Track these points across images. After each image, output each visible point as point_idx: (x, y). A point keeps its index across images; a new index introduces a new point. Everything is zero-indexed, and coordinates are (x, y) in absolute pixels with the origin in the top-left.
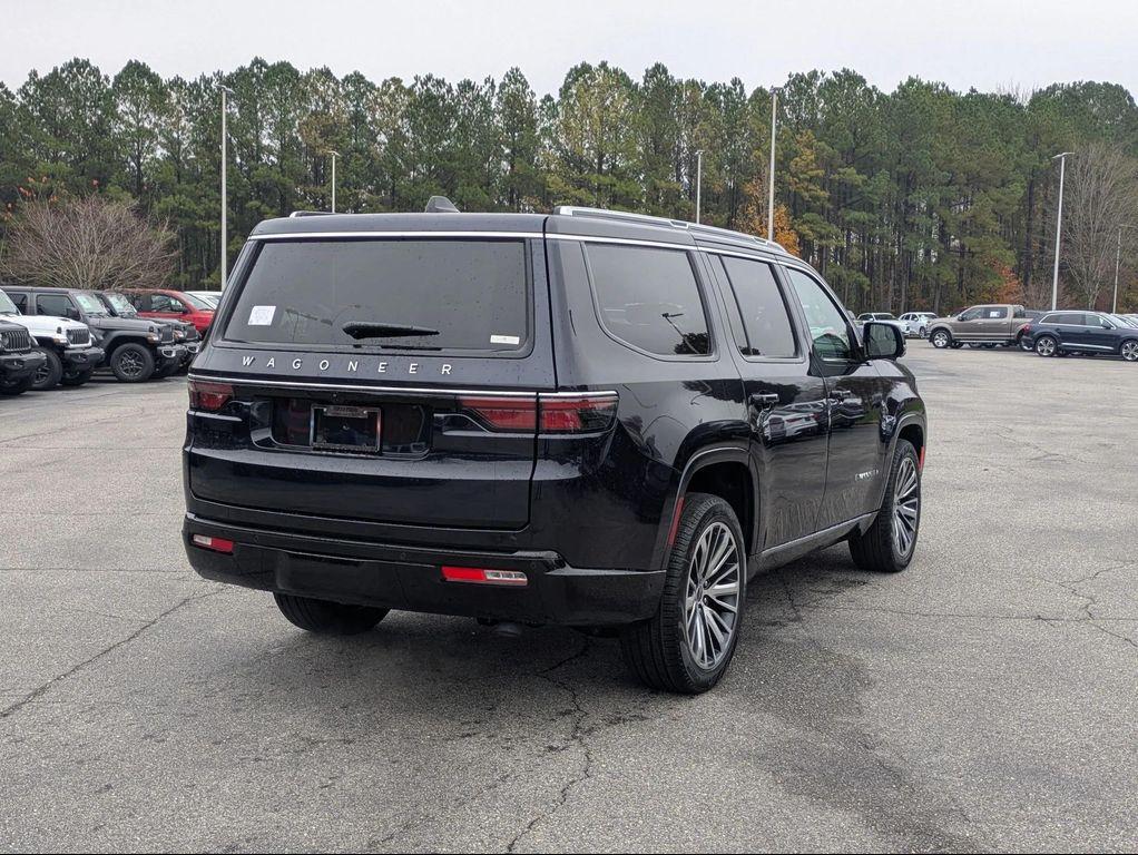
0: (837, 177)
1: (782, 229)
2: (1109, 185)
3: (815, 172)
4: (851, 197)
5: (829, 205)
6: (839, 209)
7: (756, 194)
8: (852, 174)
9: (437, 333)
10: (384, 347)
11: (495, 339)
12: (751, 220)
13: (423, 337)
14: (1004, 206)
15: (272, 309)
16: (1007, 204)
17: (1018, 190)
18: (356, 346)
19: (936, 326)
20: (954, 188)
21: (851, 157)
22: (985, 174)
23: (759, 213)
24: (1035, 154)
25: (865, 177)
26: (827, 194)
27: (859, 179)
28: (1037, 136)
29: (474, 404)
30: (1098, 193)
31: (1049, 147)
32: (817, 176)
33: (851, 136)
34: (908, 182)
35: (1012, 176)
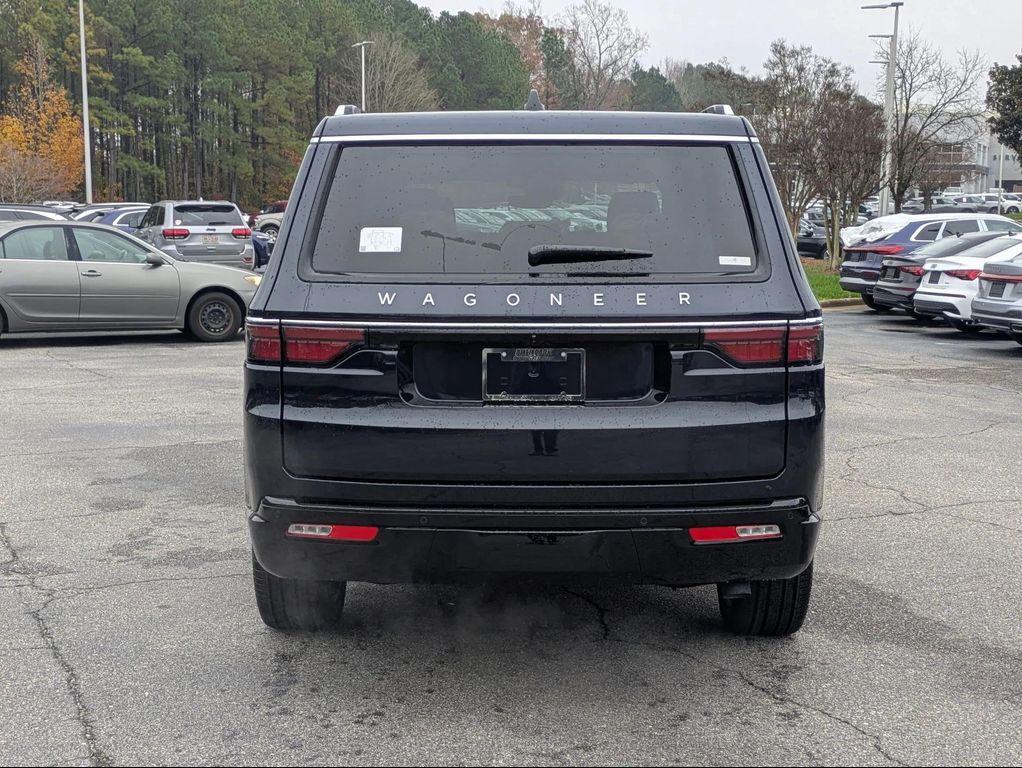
0: (120, 57)
1: (64, 114)
2: (393, 75)
3: (95, 51)
4: (136, 80)
5: (112, 89)
6: (124, 93)
7: (29, 73)
8: (136, 55)
9: (651, 256)
10: (570, 275)
11: (724, 260)
12: (26, 103)
13: (635, 261)
14: (294, 95)
15: (398, 231)
16: (299, 93)
17: (310, 79)
18: (534, 275)
19: (267, 222)
20: (245, 74)
21: (134, 36)
22: (275, 60)
23: (34, 96)
24: (320, 41)
25: (152, 58)
26: (111, 77)
27: (145, 60)
28: (320, 22)
29: (714, 338)
30: (383, 83)
31: (333, 34)
32: (98, 55)
33: (132, 11)
34: (195, 65)
35: (301, 63)
